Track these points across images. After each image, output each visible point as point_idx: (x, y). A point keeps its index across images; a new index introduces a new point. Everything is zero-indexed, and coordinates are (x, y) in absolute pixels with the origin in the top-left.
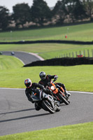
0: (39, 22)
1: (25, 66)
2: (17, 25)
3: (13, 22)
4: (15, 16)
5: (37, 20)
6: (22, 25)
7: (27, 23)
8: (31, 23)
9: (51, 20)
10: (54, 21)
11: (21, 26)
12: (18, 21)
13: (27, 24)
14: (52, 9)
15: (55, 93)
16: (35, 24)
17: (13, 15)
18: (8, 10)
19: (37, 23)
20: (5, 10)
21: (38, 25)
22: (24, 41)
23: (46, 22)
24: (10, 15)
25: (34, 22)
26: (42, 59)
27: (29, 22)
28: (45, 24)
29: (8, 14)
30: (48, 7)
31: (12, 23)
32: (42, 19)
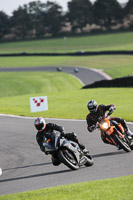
0: (105, 25)
1: (84, 88)
2: (74, 28)
3: (68, 24)
4: (70, 16)
5: (103, 22)
6: (81, 28)
7: (88, 26)
8: (94, 26)
9: (122, 22)
10: (126, 23)
11: (79, 31)
12: (76, 23)
13: (88, 28)
14: (123, 7)
15: (109, 133)
16: (99, 27)
17: (68, 15)
18: (60, 7)
19: (102, 25)
20: (57, 7)
21: (104, 29)
22: (83, 51)
23: (114, 24)
24: (63, 14)
25: (97, 24)
26: (109, 78)
27: (91, 24)
28: (113, 28)
29: (60, 13)
30: (118, 4)
31: (65, 26)
32: (110, 20)
